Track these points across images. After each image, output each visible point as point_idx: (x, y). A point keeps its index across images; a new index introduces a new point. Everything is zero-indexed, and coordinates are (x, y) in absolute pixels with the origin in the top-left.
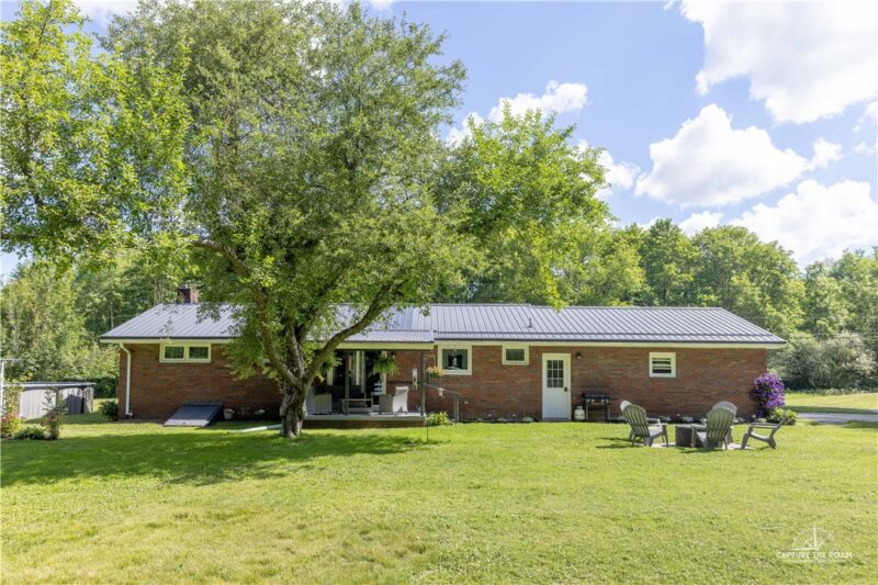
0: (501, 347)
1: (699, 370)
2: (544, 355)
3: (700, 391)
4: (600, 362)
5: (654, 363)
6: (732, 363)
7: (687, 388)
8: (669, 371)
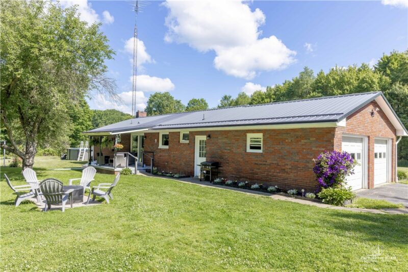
0: (179, 132)
1: (278, 147)
2: (196, 137)
3: (278, 164)
4: (219, 141)
5: (251, 141)
6: (303, 141)
7: (269, 162)
8: (259, 148)
